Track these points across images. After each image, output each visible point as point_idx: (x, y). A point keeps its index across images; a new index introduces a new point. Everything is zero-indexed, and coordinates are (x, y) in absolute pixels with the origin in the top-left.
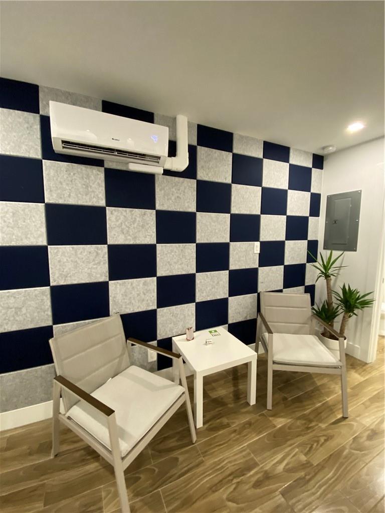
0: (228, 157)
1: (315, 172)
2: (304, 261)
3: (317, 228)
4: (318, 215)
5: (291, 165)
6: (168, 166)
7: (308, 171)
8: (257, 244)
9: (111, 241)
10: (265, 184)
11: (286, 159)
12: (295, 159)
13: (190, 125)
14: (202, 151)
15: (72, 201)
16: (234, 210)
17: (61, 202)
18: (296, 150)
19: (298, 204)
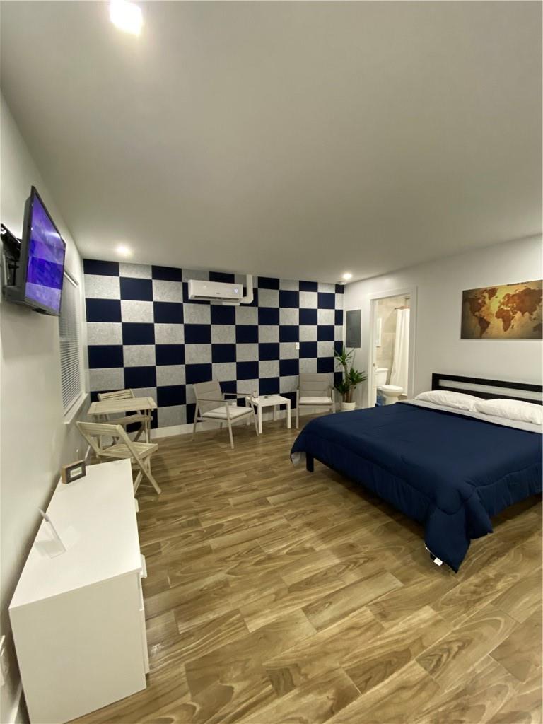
0: (277, 293)
1: (338, 296)
2: (333, 355)
3: (341, 333)
4: (342, 324)
5: (319, 294)
6: (242, 302)
7: (332, 296)
8: (298, 344)
9: (213, 342)
10: (301, 306)
11: (315, 290)
12: (322, 290)
13: (254, 278)
14: (261, 291)
15: (195, 322)
16: (282, 323)
17: (191, 323)
18: (323, 284)
19: (326, 317)
